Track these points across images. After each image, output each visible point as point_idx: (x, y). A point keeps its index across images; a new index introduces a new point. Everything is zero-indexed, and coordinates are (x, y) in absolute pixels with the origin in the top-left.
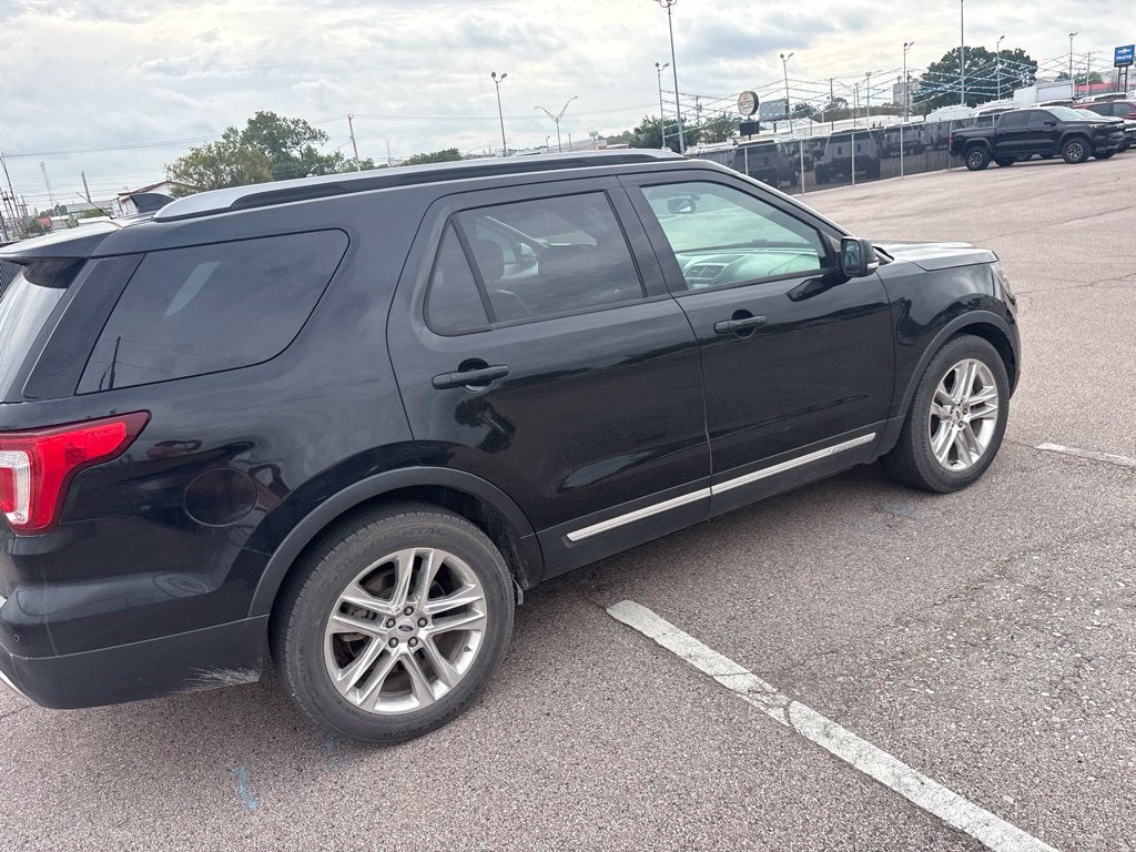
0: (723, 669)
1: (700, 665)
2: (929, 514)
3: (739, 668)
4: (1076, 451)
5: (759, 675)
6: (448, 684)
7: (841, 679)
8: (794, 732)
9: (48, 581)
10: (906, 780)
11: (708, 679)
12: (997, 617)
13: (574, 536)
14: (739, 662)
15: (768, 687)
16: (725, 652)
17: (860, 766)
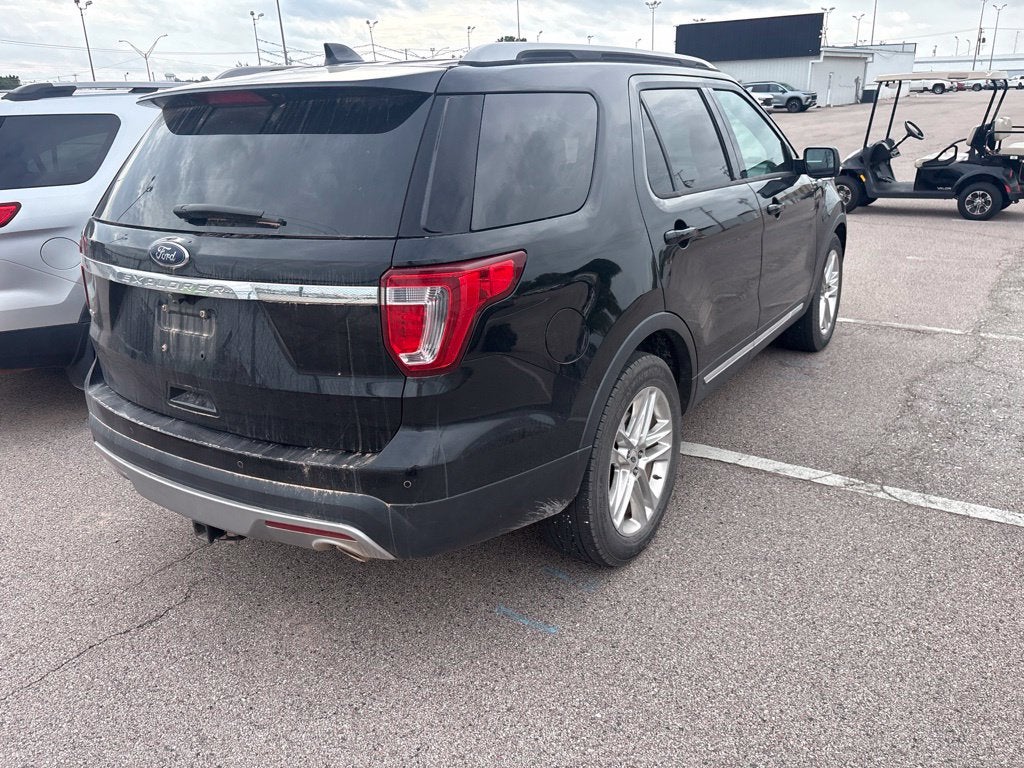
0: (813, 476)
1: (790, 474)
2: (821, 365)
3: (823, 473)
4: (862, 322)
5: (840, 474)
6: (651, 507)
7: (895, 469)
8: (909, 505)
9: (440, 425)
10: (1011, 517)
11: (809, 482)
12: (941, 420)
13: (708, 378)
14: (817, 469)
15: (857, 481)
16: (798, 464)
17: (972, 515)
